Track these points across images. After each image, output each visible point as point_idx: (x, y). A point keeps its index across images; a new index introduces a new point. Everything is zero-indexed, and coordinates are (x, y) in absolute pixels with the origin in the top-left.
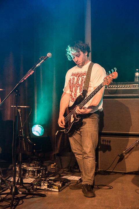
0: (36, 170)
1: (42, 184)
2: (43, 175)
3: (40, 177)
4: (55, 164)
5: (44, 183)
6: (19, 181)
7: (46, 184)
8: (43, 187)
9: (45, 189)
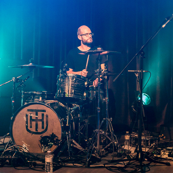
0: (149, 140)
1: (163, 153)
2: (156, 145)
3: (154, 146)
4: (163, 135)
5: (164, 152)
6: (138, 149)
7: (167, 153)
8: (163, 156)
9: (166, 158)
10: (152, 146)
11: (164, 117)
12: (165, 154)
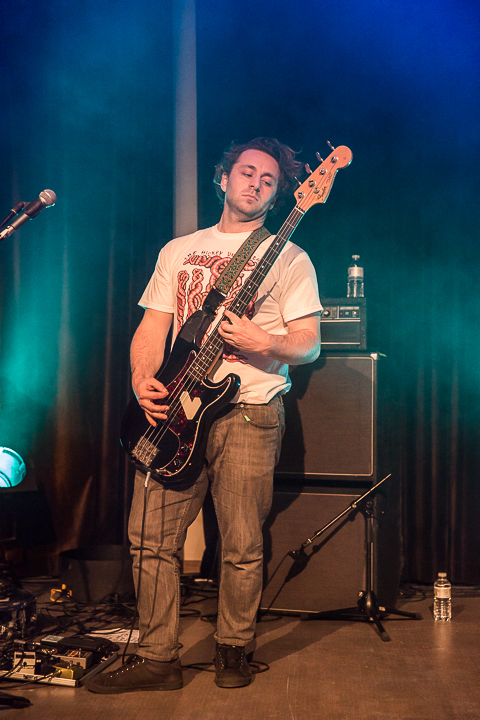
2: (20, 629)
7: (31, 662)
8: (18, 671)
9: (27, 677)
12: (25, 664)
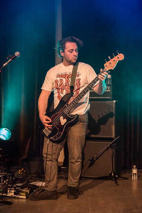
0: (2, 177)
1: (9, 191)
2: (10, 182)
3: (7, 183)
4: (23, 169)
5: (11, 190)
7: (13, 191)
8: (9, 194)
9: (11, 196)
10: (5, 183)
11: (27, 151)
12: (11, 192)
